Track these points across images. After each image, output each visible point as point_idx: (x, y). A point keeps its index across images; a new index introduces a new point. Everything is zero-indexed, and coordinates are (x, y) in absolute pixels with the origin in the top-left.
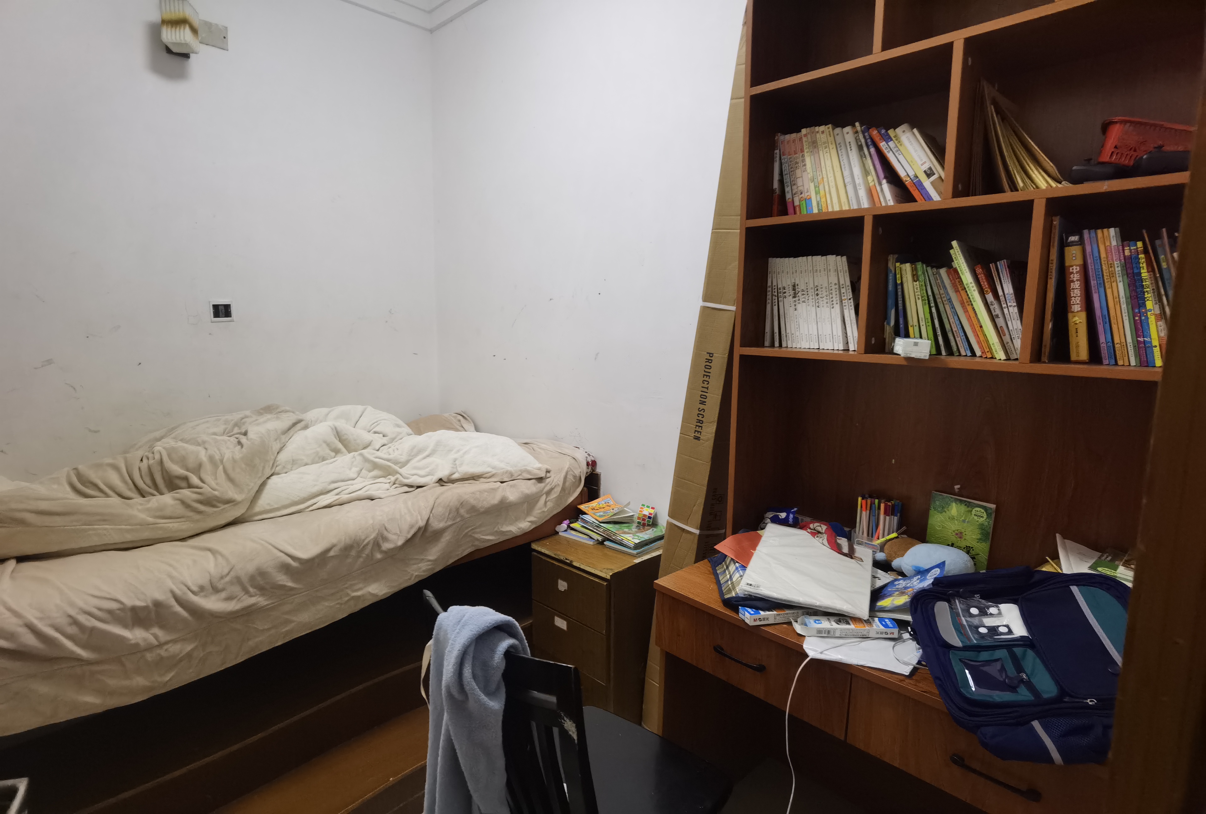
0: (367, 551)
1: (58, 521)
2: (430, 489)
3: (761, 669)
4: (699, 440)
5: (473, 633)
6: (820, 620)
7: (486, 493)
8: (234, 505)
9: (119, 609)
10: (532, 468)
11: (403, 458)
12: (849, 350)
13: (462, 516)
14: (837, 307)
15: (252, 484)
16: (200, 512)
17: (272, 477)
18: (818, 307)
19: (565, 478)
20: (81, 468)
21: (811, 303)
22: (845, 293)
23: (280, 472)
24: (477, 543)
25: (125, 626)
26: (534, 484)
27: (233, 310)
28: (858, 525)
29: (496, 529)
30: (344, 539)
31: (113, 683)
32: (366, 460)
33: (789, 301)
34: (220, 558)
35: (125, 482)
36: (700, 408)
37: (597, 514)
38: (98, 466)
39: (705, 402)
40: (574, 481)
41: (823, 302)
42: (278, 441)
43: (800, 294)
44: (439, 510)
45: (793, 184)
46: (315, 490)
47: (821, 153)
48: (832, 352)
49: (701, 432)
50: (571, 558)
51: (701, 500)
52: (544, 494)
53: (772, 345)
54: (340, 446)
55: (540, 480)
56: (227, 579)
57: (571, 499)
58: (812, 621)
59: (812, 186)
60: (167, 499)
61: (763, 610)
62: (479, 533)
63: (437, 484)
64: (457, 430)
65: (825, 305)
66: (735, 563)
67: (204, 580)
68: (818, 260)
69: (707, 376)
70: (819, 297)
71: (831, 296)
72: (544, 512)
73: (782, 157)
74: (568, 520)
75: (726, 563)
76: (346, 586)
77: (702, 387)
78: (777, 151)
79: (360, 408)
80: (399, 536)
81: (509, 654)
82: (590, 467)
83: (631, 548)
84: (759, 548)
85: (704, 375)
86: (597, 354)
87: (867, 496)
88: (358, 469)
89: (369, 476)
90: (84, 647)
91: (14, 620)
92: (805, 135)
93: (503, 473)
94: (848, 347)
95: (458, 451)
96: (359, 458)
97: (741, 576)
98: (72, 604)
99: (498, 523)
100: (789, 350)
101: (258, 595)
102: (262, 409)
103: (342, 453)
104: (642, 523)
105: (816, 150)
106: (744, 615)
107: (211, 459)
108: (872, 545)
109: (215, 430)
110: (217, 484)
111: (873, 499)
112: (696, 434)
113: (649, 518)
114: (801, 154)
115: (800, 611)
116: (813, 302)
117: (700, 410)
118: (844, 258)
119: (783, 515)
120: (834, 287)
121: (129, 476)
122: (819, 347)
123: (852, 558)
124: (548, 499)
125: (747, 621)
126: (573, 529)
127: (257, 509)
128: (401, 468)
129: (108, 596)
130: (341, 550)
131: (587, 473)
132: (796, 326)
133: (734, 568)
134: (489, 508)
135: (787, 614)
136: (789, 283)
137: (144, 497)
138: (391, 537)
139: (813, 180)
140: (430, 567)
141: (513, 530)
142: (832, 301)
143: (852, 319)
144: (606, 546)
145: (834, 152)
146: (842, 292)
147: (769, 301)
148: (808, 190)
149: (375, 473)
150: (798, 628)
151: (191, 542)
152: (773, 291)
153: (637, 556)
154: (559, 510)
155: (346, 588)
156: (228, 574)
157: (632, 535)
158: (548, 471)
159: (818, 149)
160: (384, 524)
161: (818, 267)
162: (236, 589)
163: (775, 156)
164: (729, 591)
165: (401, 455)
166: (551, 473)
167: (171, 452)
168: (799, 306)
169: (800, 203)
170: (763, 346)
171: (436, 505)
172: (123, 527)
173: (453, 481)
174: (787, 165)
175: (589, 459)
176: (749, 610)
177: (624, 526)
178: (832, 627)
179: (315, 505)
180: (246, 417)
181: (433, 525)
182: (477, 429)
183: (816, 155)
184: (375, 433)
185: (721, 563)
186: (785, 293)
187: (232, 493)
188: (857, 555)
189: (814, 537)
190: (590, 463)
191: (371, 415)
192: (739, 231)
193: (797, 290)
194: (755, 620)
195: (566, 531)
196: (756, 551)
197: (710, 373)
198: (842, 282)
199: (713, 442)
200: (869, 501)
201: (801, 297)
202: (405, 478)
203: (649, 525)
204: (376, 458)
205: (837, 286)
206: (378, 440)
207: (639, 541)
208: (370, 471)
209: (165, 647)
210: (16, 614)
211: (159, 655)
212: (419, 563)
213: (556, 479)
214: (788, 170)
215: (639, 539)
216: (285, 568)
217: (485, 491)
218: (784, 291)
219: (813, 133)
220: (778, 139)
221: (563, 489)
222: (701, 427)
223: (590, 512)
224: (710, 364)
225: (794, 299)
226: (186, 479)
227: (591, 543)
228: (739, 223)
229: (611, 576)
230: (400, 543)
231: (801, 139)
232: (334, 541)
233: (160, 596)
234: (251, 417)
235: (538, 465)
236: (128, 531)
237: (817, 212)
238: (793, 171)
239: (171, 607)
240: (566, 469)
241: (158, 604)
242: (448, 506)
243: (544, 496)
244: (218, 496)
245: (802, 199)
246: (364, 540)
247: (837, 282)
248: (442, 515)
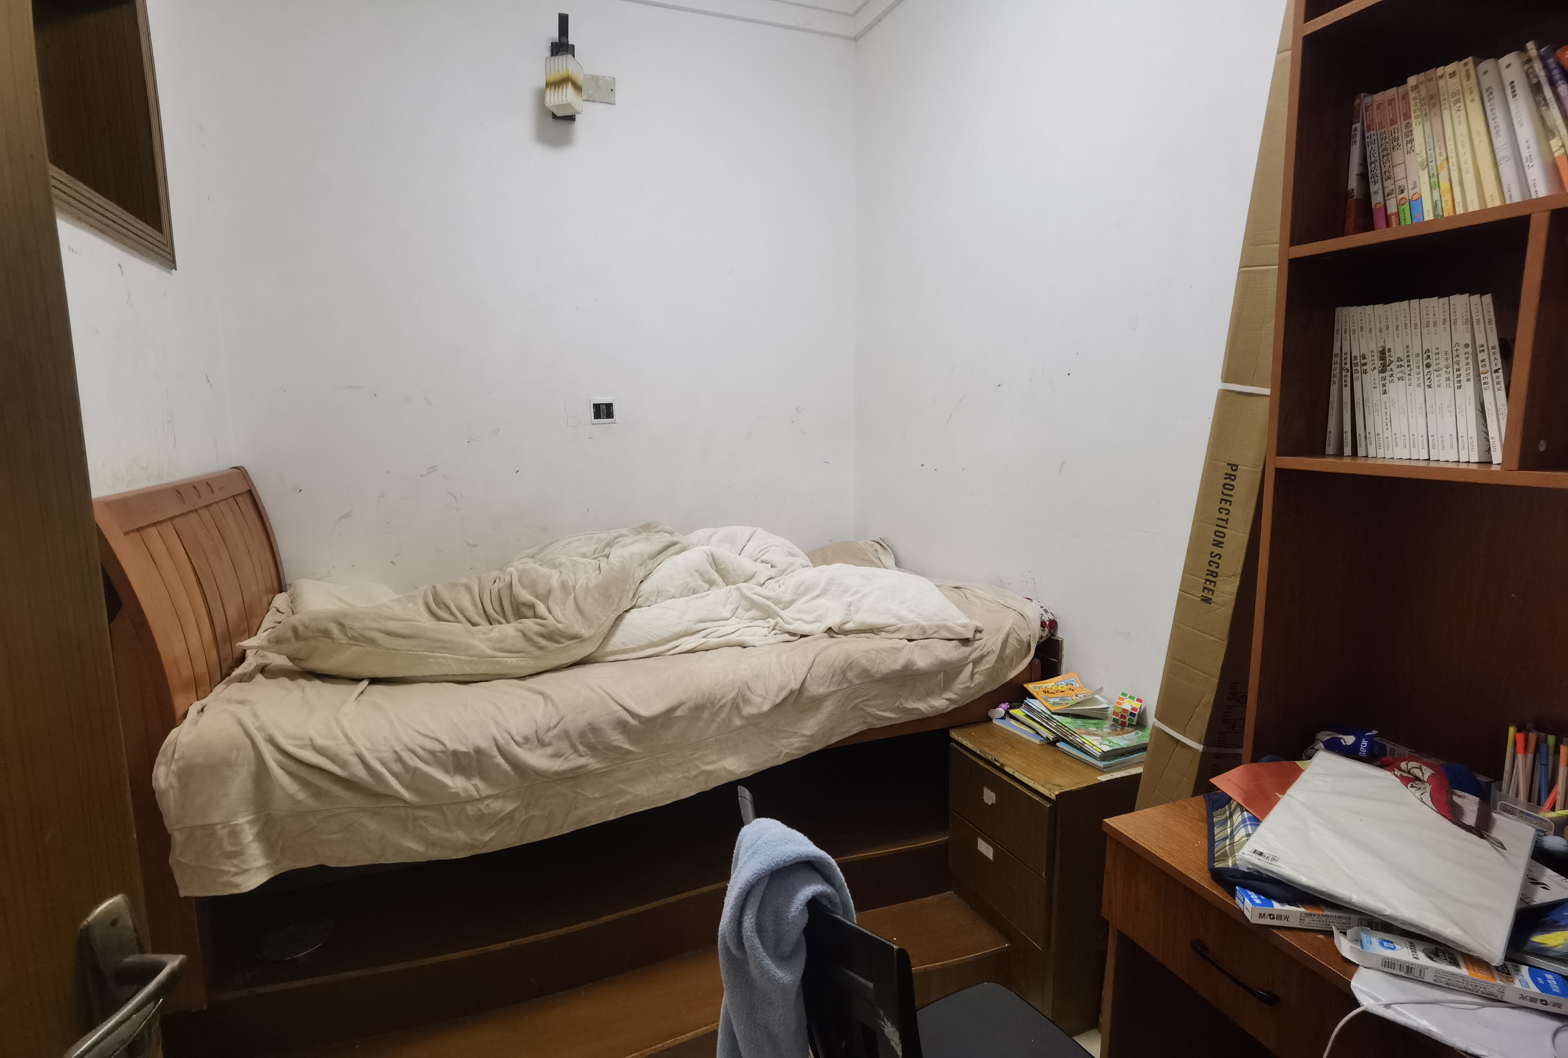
0: (724, 715)
1: (403, 642)
2: (815, 640)
3: (1272, 1000)
4: (1211, 604)
5: (763, 867)
6: (1391, 942)
7: (885, 653)
8: (581, 642)
9: (442, 752)
10: (955, 624)
11: (787, 597)
12: (1491, 463)
13: (850, 682)
14: (1469, 388)
15: (605, 618)
16: (541, 648)
17: (632, 611)
18: (1430, 386)
19: (1005, 642)
20: (438, 586)
21: (1415, 382)
22: (1487, 361)
23: (643, 605)
24: (870, 720)
25: (447, 772)
26: (956, 647)
27: (616, 410)
28: (1506, 776)
29: (897, 704)
30: (695, 696)
31: (434, 832)
32: (744, 596)
33: (1371, 379)
34: (550, 705)
35: (475, 606)
36: (1213, 552)
37: (1049, 700)
38: (453, 586)
39: (1223, 543)
40: (1019, 647)
41: (1440, 378)
42: (643, 567)
43: (1393, 366)
44: (819, 670)
45: (1387, 176)
46: (678, 629)
47: (1446, 114)
48: (1454, 466)
49: (1213, 591)
50: (1002, 760)
51: (1209, 698)
52: (970, 662)
53: (1340, 453)
54: (716, 576)
55: (965, 642)
56: (555, 732)
57: (1013, 674)
58: (1375, 941)
59: (1424, 175)
60: (509, 630)
61: (1281, 901)
62: (874, 706)
63: (826, 634)
64: (871, 564)
65: (1444, 383)
66: (1242, 811)
67: (529, 731)
68: (1433, 305)
69: (1226, 501)
70: (1431, 369)
71: (1456, 367)
72: (969, 687)
73: (1367, 134)
74: (1007, 703)
75: (1230, 808)
76: (696, 756)
77: (1218, 519)
78: (1358, 126)
79: (749, 530)
80: (765, 698)
81: (813, 904)
82: (1047, 630)
83: (1096, 757)
84: (1291, 791)
85: (1222, 500)
86: (1063, 464)
87: (1529, 726)
88: (733, 607)
89: (745, 617)
90: (407, 788)
91: (348, 748)
92: (1416, 87)
93: (912, 629)
94: (1491, 457)
95: (856, 593)
96: (735, 593)
97: (1248, 835)
98: (398, 739)
99: (901, 696)
100: (1370, 461)
101: (588, 755)
102: (641, 527)
103: (717, 585)
104: (1120, 722)
105: (1436, 110)
106: (1243, 903)
107: (563, 585)
108: (1536, 818)
109: (585, 550)
110: (564, 615)
111: (1543, 734)
112: (1206, 594)
113: (1132, 714)
114: (1404, 123)
115: (1355, 918)
116: (1418, 379)
117: (1213, 555)
118: (1488, 298)
119: (1349, 740)
120: (1462, 350)
121: (480, 599)
122: (1429, 457)
123: (1482, 837)
124: (975, 671)
125: (1248, 915)
126: (1013, 717)
127: (610, 648)
128: (783, 609)
129: (432, 735)
130: (690, 709)
131: (1041, 638)
132: (1385, 421)
133: (1240, 819)
134: (888, 674)
135: (1327, 916)
136: (1373, 348)
137: (491, 624)
138: (754, 699)
139: (1426, 165)
140: (804, 744)
141: (921, 709)
142: (1459, 376)
143: (1499, 406)
144: (1060, 749)
145: (1475, 109)
146: (1480, 358)
147: (1335, 379)
148: (1415, 183)
149: (753, 613)
150: (1345, 947)
151: (530, 682)
152: (1343, 362)
153: (1105, 770)
154: (995, 686)
155: (696, 759)
156: (555, 726)
157: (1100, 738)
158: (978, 631)
159: (1441, 107)
160: (747, 682)
161: (1431, 316)
162: (564, 746)
163: (1353, 133)
164: (1225, 856)
165: (785, 593)
166: (983, 633)
167: (522, 574)
168: (1390, 387)
169: (1398, 208)
170: (1322, 454)
171: (816, 662)
172: (462, 657)
173: (846, 633)
174: (1375, 146)
175: (1046, 618)
176: (1254, 896)
177: (1091, 724)
178: (1415, 961)
179: (677, 648)
180: (621, 536)
181: (810, 688)
182: (898, 564)
183: (1436, 121)
184: (763, 562)
185: (1222, 806)
186: (1365, 364)
187: (579, 628)
188: (1496, 833)
189: (1407, 787)
190: (1047, 623)
191: (762, 539)
192: (1277, 267)
193: (1387, 359)
194: (1262, 916)
195: (1003, 718)
196: (1286, 796)
197: (1231, 496)
198: (1480, 340)
199: (1232, 608)
200: (1533, 736)
201: (1396, 370)
202: (786, 623)
203: (1131, 725)
204: (755, 594)
205: (1470, 349)
206: (764, 572)
207: (1109, 749)
208: (747, 611)
209: (486, 802)
210: (351, 743)
211: (480, 810)
212: (791, 737)
213: (991, 643)
214: (1377, 155)
215: (1110, 746)
216: (622, 726)
217: (883, 650)
218: (1363, 361)
219: (1431, 79)
220: (1359, 104)
221: (1001, 658)
222: (1215, 582)
223: (1041, 695)
224: (1232, 483)
225: (1382, 375)
226: (532, 607)
227: (1037, 740)
228: (1276, 254)
229: (1057, 796)
230: (766, 708)
231: (1405, 97)
232: (683, 697)
233: (484, 743)
234: (627, 536)
235: (964, 620)
236: (466, 662)
237: (1432, 218)
238: (1387, 155)
239: (494, 757)
240: (1007, 629)
241: (479, 751)
242: (832, 666)
243: (970, 666)
244: (561, 629)
245: (1402, 202)
246: (720, 700)
247: (1469, 342)
248: (823, 677)
